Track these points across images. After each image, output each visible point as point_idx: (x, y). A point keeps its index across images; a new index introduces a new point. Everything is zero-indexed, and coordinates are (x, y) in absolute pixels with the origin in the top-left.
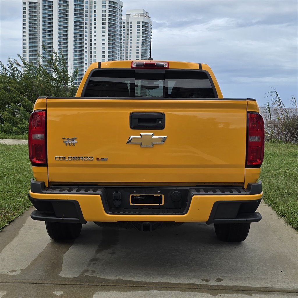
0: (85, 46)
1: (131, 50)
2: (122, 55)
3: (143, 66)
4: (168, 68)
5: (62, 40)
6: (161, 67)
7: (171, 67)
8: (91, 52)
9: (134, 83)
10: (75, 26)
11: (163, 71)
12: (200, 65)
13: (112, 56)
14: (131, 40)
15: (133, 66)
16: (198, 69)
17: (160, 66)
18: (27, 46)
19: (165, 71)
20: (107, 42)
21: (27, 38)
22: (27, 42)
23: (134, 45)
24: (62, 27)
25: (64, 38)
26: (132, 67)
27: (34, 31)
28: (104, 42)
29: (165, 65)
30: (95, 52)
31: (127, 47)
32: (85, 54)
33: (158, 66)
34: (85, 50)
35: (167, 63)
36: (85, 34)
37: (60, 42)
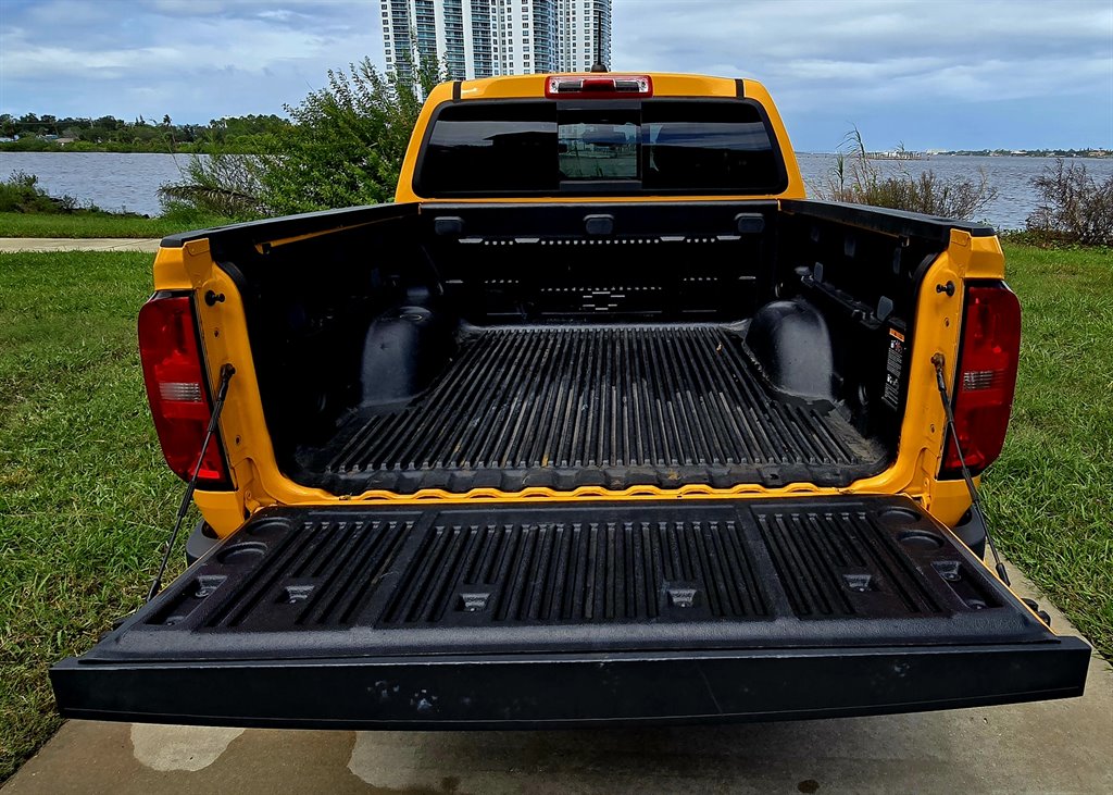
0: (493, 46)
1: (574, 51)
2: (560, 60)
3: (579, 89)
4: (649, 94)
5: (453, 34)
6: (630, 90)
7: (659, 92)
8: (504, 57)
9: (556, 134)
10: (473, 7)
11: (636, 105)
12: (739, 83)
13: (542, 64)
14: (574, 32)
15: (553, 90)
16: (735, 95)
17: (627, 89)
18: (392, 48)
19: (643, 104)
20: (531, 37)
21: (391, 33)
22: (392, 41)
23: (580, 42)
24: (451, 11)
25: (455, 30)
26: (549, 95)
27: (402, 20)
28: (526, 37)
29: (640, 85)
30: (511, 57)
31: (568, 45)
32: (493, 61)
33: (622, 89)
34: (493, 54)
35: (646, 81)
36: (492, 22)
37: (449, 40)
